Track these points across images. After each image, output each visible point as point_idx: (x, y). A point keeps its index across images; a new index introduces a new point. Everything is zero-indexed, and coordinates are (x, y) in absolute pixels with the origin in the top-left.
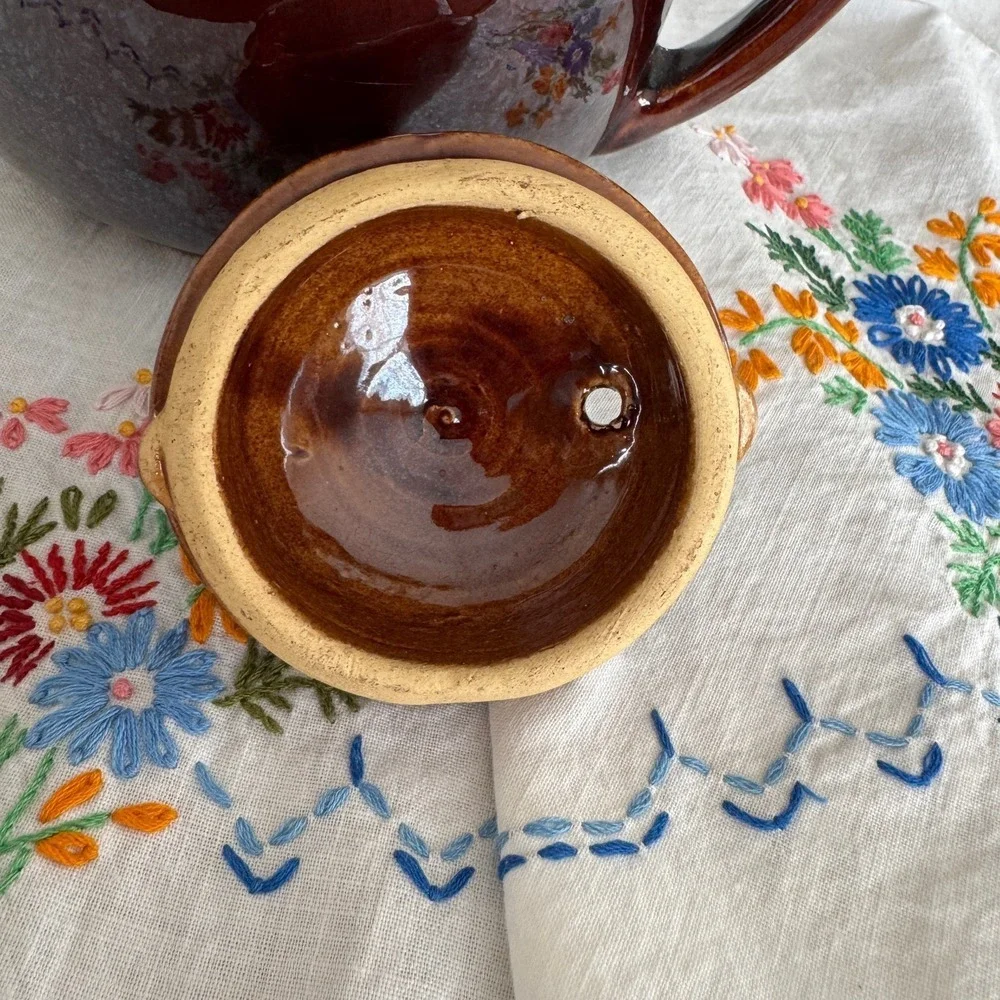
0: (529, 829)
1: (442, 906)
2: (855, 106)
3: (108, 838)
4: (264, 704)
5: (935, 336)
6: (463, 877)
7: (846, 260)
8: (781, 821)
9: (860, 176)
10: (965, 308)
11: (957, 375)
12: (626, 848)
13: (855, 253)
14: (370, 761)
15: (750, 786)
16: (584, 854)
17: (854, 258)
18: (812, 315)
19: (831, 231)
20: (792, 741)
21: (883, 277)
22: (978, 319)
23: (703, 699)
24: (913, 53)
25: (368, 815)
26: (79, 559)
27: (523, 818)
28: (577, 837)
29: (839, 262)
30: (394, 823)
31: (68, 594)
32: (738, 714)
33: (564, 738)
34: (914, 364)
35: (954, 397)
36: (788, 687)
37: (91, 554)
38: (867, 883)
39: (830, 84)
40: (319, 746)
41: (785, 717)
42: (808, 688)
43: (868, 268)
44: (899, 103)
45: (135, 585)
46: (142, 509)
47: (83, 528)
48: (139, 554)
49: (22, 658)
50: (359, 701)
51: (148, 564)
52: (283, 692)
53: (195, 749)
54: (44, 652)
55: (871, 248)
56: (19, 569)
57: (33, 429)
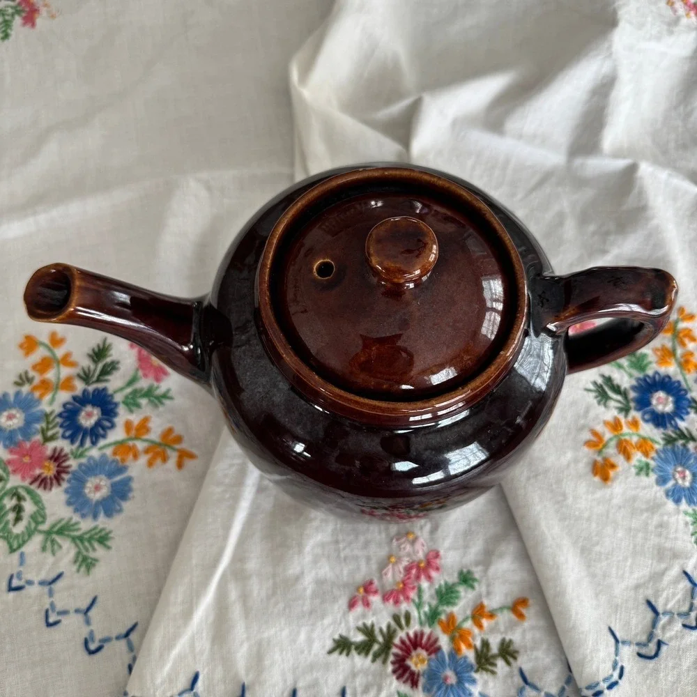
0: (588, 688)
4: (488, 666)
5: (669, 408)
7: (624, 372)
8: (656, 655)
10: (679, 381)
11: (682, 425)
12: (615, 684)
13: (628, 366)
14: (527, 674)
15: (645, 645)
16: (606, 692)
18: (621, 429)
20: (654, 624)
21: (642, 377)
22: (686, 388)
23: (622, 617)
25: (533, 693)
26: (410, 640)
27: (584, 684)
28: (602, 686)
30: (543, 693)
31: (414, 653)
32: (634, 619)
34: (663, 427)
35: (681, 439)
36: (649, 603)
37: (412, 635)
38: (685, 668)
41: (650, 615)
42: (656, 601)
43: (636, 373)
45: (431, 642)
46: (419, 613)
47: (405, 628)
48: (427, 630)
49: (413, 680)
50: (515, 655)
51: (431, 634)
52: (492, 661)
53: (476, 689)
54: (418, 676)
55: (634, 360)
56: (395, 650)
57: (371, 598)
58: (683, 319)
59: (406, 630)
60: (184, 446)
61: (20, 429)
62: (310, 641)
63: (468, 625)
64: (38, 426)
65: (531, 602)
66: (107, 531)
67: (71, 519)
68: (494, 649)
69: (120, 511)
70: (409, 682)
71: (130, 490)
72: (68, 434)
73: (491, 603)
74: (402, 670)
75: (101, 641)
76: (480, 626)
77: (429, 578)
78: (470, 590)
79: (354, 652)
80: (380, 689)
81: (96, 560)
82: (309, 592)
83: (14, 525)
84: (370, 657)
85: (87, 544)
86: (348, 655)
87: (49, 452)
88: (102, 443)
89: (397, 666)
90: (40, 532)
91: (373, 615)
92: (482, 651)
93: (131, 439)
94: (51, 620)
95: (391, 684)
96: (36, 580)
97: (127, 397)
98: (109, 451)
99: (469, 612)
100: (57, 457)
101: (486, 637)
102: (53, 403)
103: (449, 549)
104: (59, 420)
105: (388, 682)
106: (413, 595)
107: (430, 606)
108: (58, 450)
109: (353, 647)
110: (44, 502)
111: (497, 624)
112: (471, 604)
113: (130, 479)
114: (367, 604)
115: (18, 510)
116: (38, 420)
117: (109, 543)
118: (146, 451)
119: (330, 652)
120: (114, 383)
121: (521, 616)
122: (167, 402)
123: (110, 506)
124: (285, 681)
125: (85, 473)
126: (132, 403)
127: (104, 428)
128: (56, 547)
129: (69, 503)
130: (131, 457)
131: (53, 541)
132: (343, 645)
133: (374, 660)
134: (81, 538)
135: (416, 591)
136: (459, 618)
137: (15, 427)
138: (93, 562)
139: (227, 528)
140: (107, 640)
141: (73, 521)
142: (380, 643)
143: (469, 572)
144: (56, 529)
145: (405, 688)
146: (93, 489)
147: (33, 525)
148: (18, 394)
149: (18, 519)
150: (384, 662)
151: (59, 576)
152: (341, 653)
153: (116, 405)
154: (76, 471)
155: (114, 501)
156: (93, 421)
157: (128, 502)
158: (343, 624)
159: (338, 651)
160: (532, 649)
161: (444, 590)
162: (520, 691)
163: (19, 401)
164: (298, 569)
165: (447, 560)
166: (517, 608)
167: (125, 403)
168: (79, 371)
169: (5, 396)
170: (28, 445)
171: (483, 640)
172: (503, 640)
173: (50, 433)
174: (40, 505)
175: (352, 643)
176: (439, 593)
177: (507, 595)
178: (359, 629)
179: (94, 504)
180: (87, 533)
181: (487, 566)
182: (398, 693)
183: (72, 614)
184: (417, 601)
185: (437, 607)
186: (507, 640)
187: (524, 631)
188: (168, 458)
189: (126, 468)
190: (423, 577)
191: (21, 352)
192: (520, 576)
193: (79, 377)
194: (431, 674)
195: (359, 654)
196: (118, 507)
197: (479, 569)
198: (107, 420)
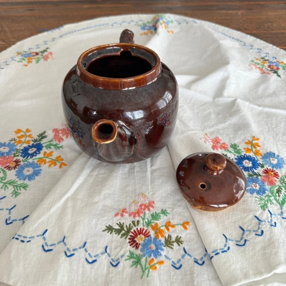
0: (213, 252)
1: (202, 266)
2: (227, 122)
3: (157, 266)
4: (170, 245)
5: (250, 165)
6: (203, 262)
7: (232, 154)
8: (244, 245)
9: (231, 136)
10: (254, 158)
11: (255, 171)
12: (226, 251)
13: (234, 152)
14: (187, 250)
15: (239, 241)
16: (221, 253)
17: (234, 153)
19: (229, 149)
20: (243, 234)
21: (239, 155)
22: (257, 160)
23: (229, 231)
24: (234, 109)
25: (189, 257)
26: (138, 231)
27: (211, 251)
28: (219, 251)
29: (231, 155)
30: (193, 258)
31: (139, 236)
32: (234, 233)
33: (213, 239)
34: (248, 171)
35: (255, 175)
36: (240, 227)
37: (139, 229)
38: (257, 250)
39: (221, 118)
40: (180, 250)
41: (241, 231)
42: (243, 227)
43: (237, 155)
44: (234, 120)
45: (146, 233)
46: (143, 222)
47: (137, 226)
48: (145, 228)
49: (137, 246)
50: (182, 243)
51: (147, 230)
52: (172, 243)
53: (164, 253)
54: (139, 244)
55: (236, 150)
56: (131, 234)
57: (124, 214)
58: (255, 140)
60: (64, 162)
61: (6, 152)
62: (96, 225)
63: (163, 228)
64: (13, 152)
65: (190, 223)
66: (27, 185)
67: (15, 180)
68: (173, 239)
69: (34, 179)
70: (135, 247)
71: (40, 173)
72: (23, 155)
73: (173, 222)
74: (133, 242)
75: (12, 220)
76: (168, 229)
77: (149, 210)
78: (165, 216)
79: (114, 233)
80: (122, 248)
81: (20, 193)
82: (100, 208)
84: (120, 235)
85: (18, 188)
86: (111, 233)
87: (14, 160)
88: (34, 157)
89: (131, 240)
90: (2, 183)
91: (124, 220)
92: (168, 239)
93: (45, 157)
95: (127, 247)
97: (47, 145)
98: (36, 161)
99: (164, 224)
100: (17, 162)
101: (170, 234)
102: (20, 147)
103: (158, 201)
104: (21, 151)
106: (142, 215)
107: (148, 219)
108: (18, 159)
109: (114, 230)
110: (7, 174)
111: (175, 230)
112: (165, 221)
113: (41, 170)
114: (122, 215)
116: (14, 151)
117: (26, 188)
118: (49, 162)
119: (104, 231)
120: (44, 141)
121: (186, 228)
122: (61, 149)
123: (30, 178)
124: (83, 238)
125: (25, 166)
126: (48, 147)
127: (36, 154)
128: (6, 188)
129: (16, 175)
130: (43, 163)
131: (6, 186)
132: (110, 229)
133: (121, 237)
134: (17, 186)
135: (143, 214)
136: (160, 225)
137: (5, 152)
138: (19, 194)
139: (73, 183)
140: (16, 220)
141: (16, 181)
142: (125, 231)
143: (166, 210)
144: (8, 183)
145: (133, 249)
146: (26, 171)
147: (1, 180)
148: (10, 143)
150: (126, 238)
151: (4, 197)
152: (108, 232)
153: (43, 147)
154: (22, 166)
155: (33, 176)
156: (33, 151)
157: (38, 177)
158: (111, 221)
159: (107, 231)
160: (189, 241)
161: (154, 215)
162: (183, 256)
163: (9, 145)
164: (97, 200)
165: (157, 205)
166: (185, 225)
167: (45, 146)
168: (33, 139)
169: (5, 143)
170: (7, 157)
171: (169, 235)
172: (178, 236)
173: (16, 155)
174: (5, 175)
175: (113, 229)
176: (152, 215)
177: (180, 220)
178: (117, 224)
179: (25, 176)
180: (19, 185)
181: (173, 209)
182: (130, 251)
183: (5, 210)
184: (143, 217)
185: (151, 220)
186: (179, 236)
187: (187, 234)
188: (56, 165)
189: (40, 167)
190: (147, 209)
191: (15, 133)
192: (187, 214)
193: (32, 141)
194: (145, 245)
195: (116, 234)
196: (34, 178)
197: (170, 209)
198: (38, 151)
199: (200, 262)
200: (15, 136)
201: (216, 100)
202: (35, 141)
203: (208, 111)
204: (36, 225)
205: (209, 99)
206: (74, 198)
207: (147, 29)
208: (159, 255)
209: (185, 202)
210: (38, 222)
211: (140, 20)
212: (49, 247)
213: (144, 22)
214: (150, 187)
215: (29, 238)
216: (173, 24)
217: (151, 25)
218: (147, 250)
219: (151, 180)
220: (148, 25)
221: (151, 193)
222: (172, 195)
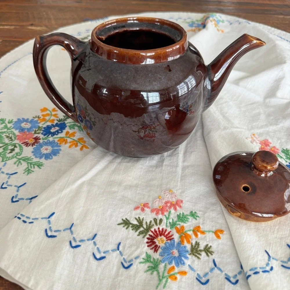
0: (250, 270)
1: (235, 286)
2: (279, 124)
3: (178, 276)
4: (196, 254)
6: (237, 281)
7: (284, 160)
9: (283, 140)
12: (268, 271)
13: (285, 158)
14: (217, 263)
16: (261, 273)
17: (285, 159)
19: (280, 154)
23: (273, 248)
25: (219, 272)
26: (159, 231)
27: (249, 269)
28: (258, 270)
29: (282, 161)
30: (224, 273)
31: (159, 237)
32: (280, 251)
33: (252, 254)
36: (288, 246)
37: (161, 229)
39: (272, 120)
40: (208, 261)
41: (289, 250)
43: (289, 161)
44: (288, 123)
45: (169, 235)
46: (167, 222)
47: (159, 225)
48: (169, 230)
49: (156, 249)
50: (212, 253)
51: (170, 231)
52: (199, 252)
53: (188, 262)
54: (159, 247)
55: (288, 156)
56: (150, 233)
57: (146, 209)
59: (158, 226)
60: (86, 144)
61: (27, 128)
62: (111, 216)
63: (190, 233)
64: (34, 129)
65: (225, 232)
66: (42, 164)
67: (31, 157)
68: (202, 247)
69: (51, 159)
70: (154, 249)
71: (59, 153)
72: (44, 133)
73: (203, 228)
74: (151, 242)
75: (19, 199)
76: (196, 235)
77: (175, 209)
78: (194, 220)
79: (130, 228)
80: (138, 248)
81: (33, 171)
82: (118, 198)
83: (8, 154)
84: (137, 233)
85: (32, 166)
86: (127, 229)
87: (34, 137)
88: (55, 136)
89: (149, 241)
90: (17, 158)
91: (144, 215)
92: (195, 246)
93: (66, 137)
94: (3, 186)
95: (144, 247)
96: (6, 172)
97: (71, 125)
98: (56, 140)
99: (192, 228)
100: (37, 139)
101: (198, 241)
102: (43, 125)
104: (43, 129)
105: (143, 246)
106: (166, 213)
107: (173, 220)
108: (38, 137)
109: (131, 226)
110: (24, 150)
111: (205, 237)
112: (194, 225)
113: (60, 150)
114: (143, 210)
115: (13, 150)
116: (35, 127)
117: (41, 167)
118: (70, 142)
119: (119, 224)
120: (68, 121)
121: (218, 237)
123: (48, 157)
124: (93, 229)
125: (44, 144)
126: (72, 127)
127: (58, 133)
128: (20, 164)
129: (33, 152)
130: (64, 143)
131: (20, 162)
132: (126, 223)
133: (138, 235)
134: (31, 164)
135: (168, 213)
136: (186, 229)
137: (26, 127)
138: (31, 172)
139: (91, 168)
140: (22, 199)
142: (144, 228)
143: (196, 213)
144: (23, 159)
145: (151, 252)
146: (44, 149)
147: (15, 155)
149: (10, 152)
150: (144, 237)
151: (16, 173)
152: (124, 227)
153: (66, 126)
154: (41, 143)
155: (50, 155)
156: (55, 130)
157: (56, 157)
158: (129, 214)
159: (122, 225)
160: (221, 253)
161: (181, 216)
162: (212, 270)
163: (32, 121)
164: (116, 190)
165: (186, 205)
166: (217, 233)
167: (69, 126)
168: (58, 119)
169: (28, 119)
170: (28, 133)
171: (196, 242)
172: (207, 245)
173: (38, 132)
174: (21, 150)
175: (131, 224)
176: (178, 216)
177: (213, 226)
178: (136, 219)
179: (42, 154)
180: (34, 162)
181: (205, 213)
182: (146, 253)
183: (13, 187)
184: (167, 216)
185: (176, 221)
186: (209, 246)
187: (219, 244)
188: (77, 146)
189: (60, 146)
190: (173, 208)
191: (40, 111)
192: (221, 221)
193: (57, 120)
194: (165, 248)
195: (132, 230)
196: (51, 157)
197: (201, 213)
198: (60, 130)
199: (233, 280)
200: (40, 114)
201: (268, 100)
202: (60, 120)
203: (258, 111)
204: (42, 207)
205: (259, 99)
206: (90, 183)
207: (195, 27)
208: (182, 264)
209: (220, 207)
210: (46, 203)
211: (189, 18)
212: (53, 232)
213: (193, 19)
214: (179, 184)
215: (33, 219)
216: (224, 24)
217: (200, 23)
218: (168, 255)
219: (182, 176)
220: (196, 22)
221: (180, 191)
222: (205, 197)
